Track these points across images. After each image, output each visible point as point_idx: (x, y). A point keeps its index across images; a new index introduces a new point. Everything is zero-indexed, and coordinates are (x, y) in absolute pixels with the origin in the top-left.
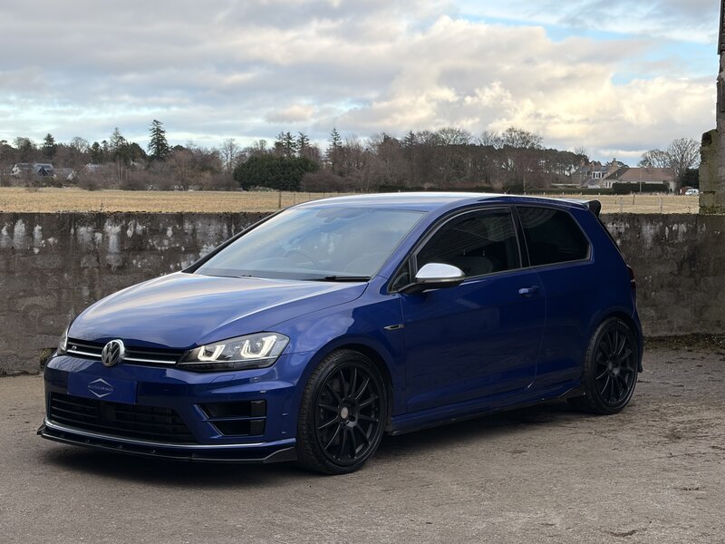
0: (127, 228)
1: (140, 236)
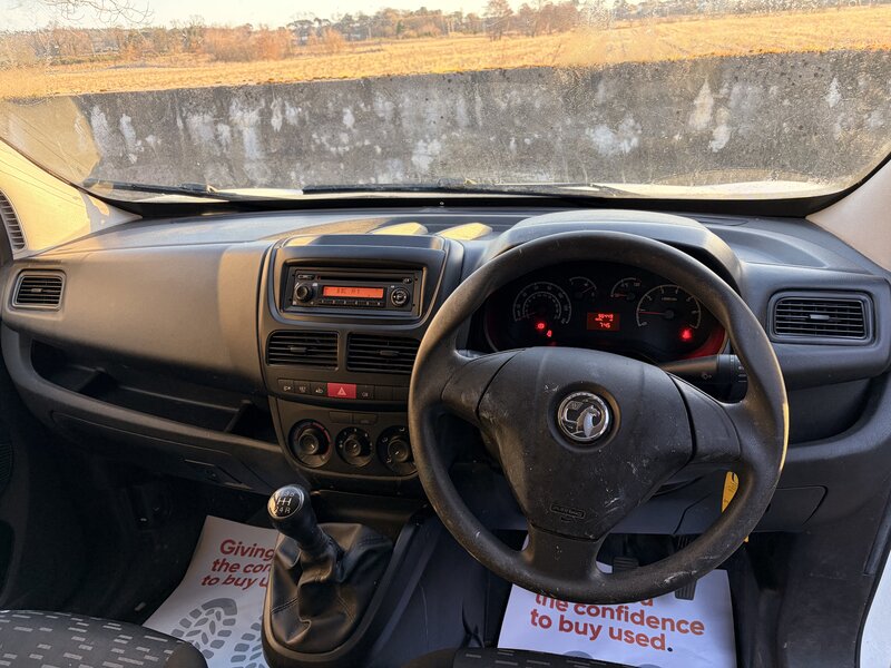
0: (270, 114)
1: (294, 127)
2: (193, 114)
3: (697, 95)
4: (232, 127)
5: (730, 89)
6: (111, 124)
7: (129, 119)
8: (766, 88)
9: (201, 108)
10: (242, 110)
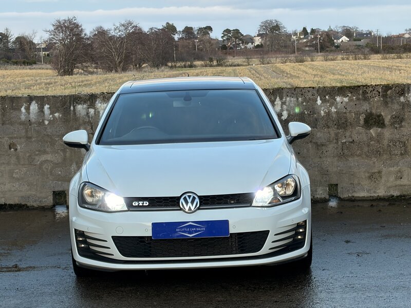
2: (79, 104)
3: (275, 100)
4: (95, 110)
5: (286, 99)
6: (39, 108)
7: (49, 106)
8: (298, 99)
9: (82, 102)
10: (100, 103)
